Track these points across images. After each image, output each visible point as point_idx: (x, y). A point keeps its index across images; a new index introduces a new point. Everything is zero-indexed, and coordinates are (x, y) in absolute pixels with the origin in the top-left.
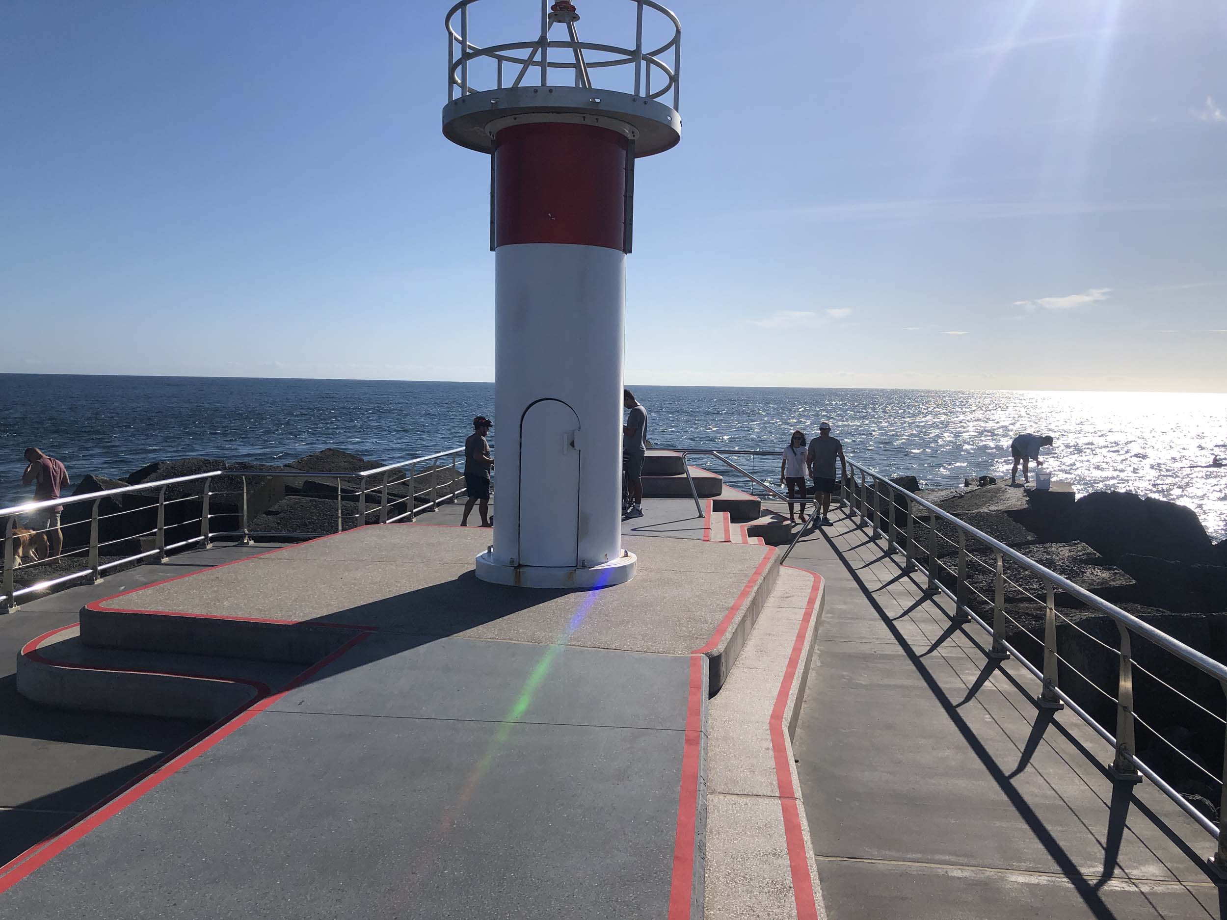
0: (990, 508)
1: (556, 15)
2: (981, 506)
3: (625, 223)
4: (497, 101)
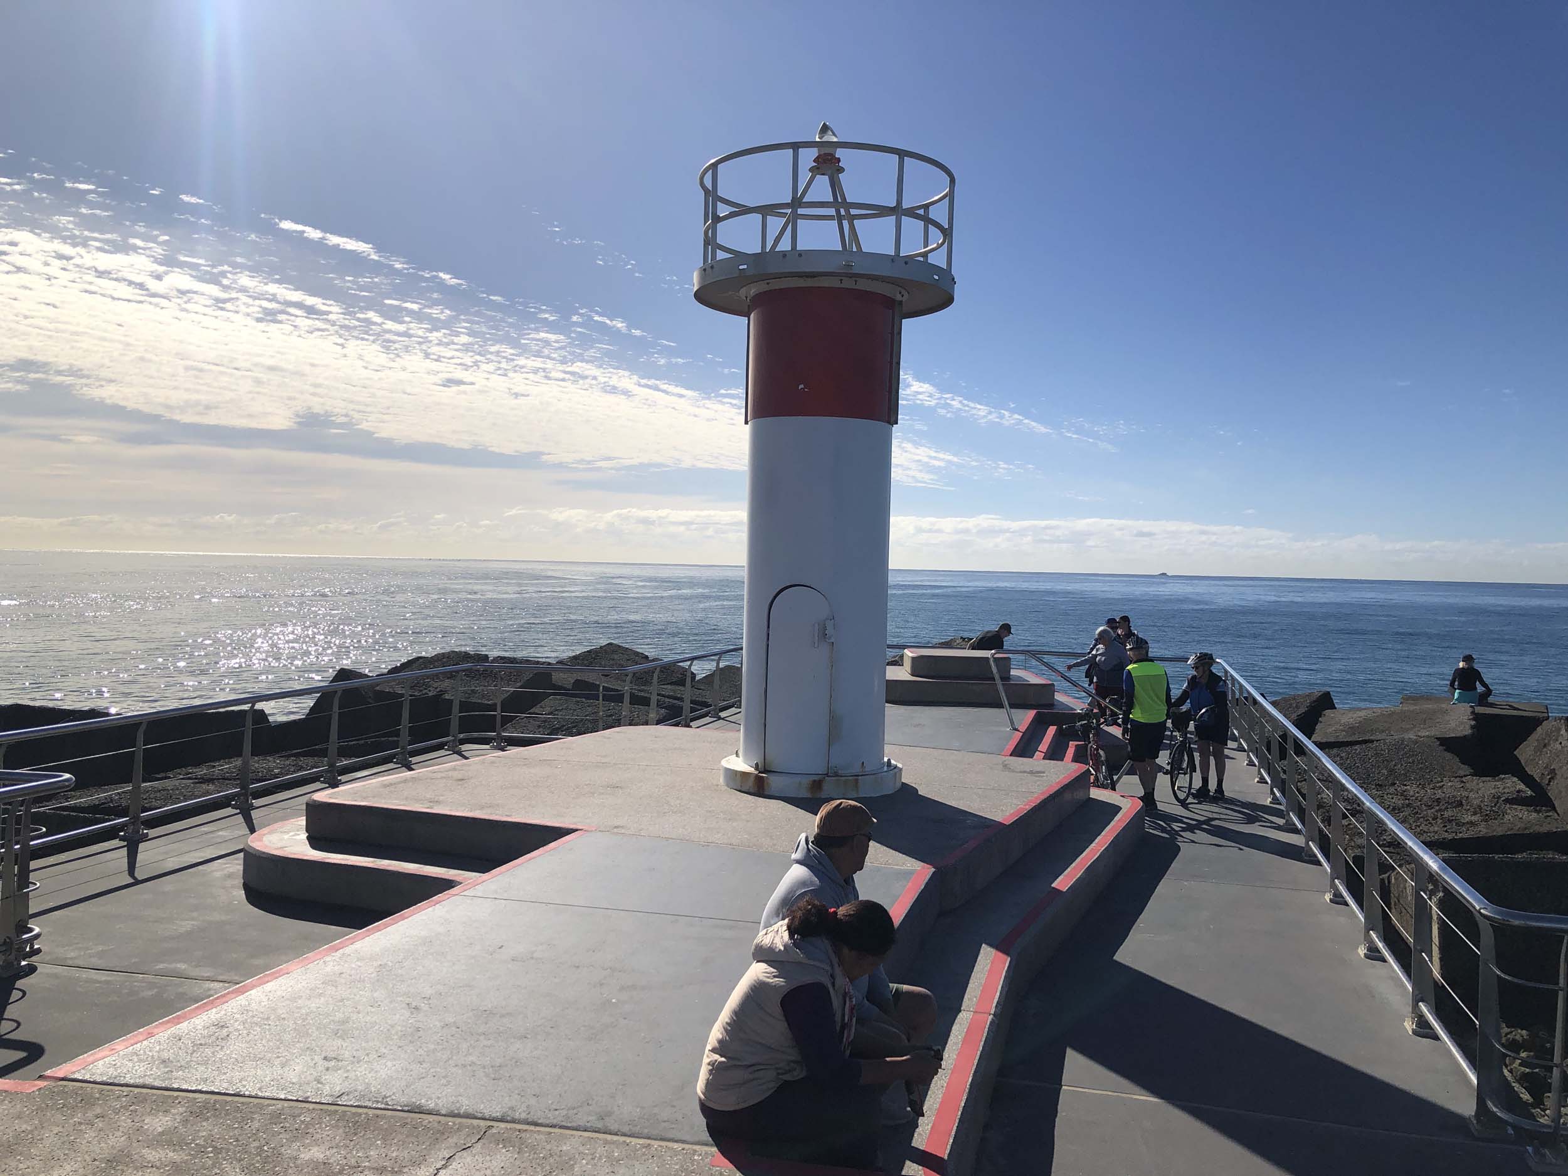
0: (1419, 734)
1: (818, 168)
2: (1407, 730)
3: (890, 392)
4: (745, 267)
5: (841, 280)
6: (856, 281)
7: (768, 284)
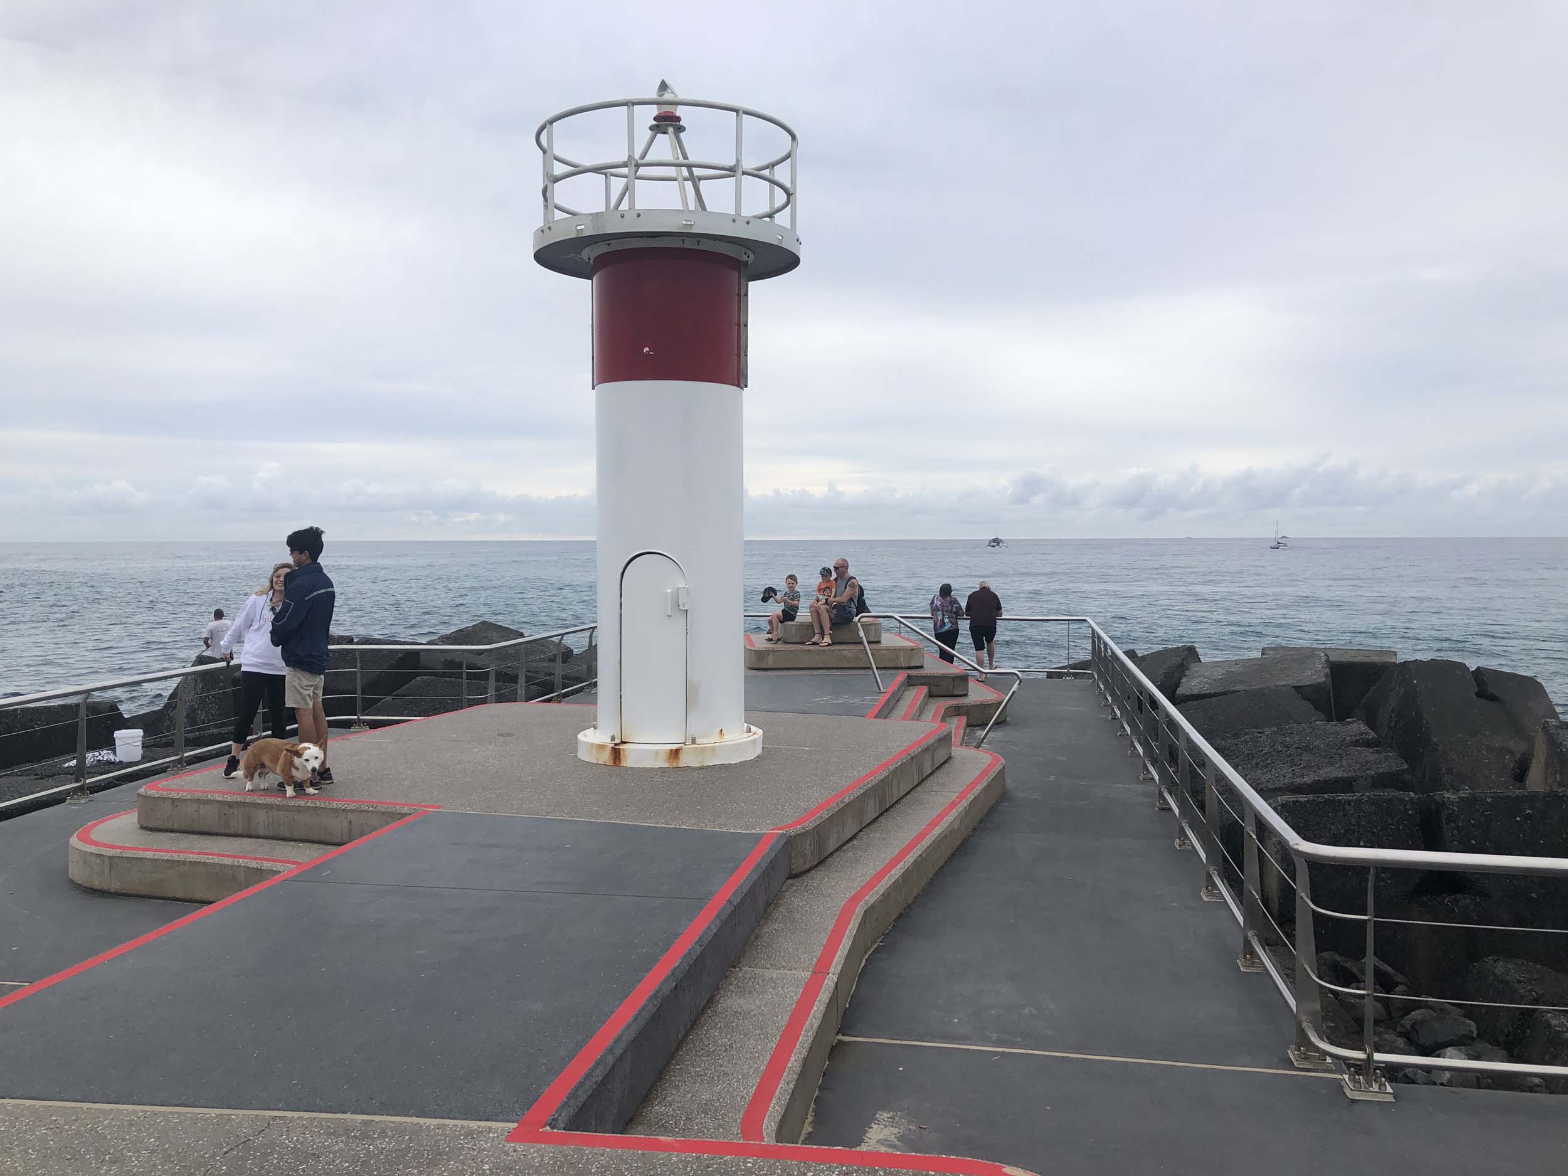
1: (657, 126)
2: (1267, 680)
3: (739, 355)
4: (583, 227)
5: (683, 240)
6: (698, 242)
7: (609, 244)
